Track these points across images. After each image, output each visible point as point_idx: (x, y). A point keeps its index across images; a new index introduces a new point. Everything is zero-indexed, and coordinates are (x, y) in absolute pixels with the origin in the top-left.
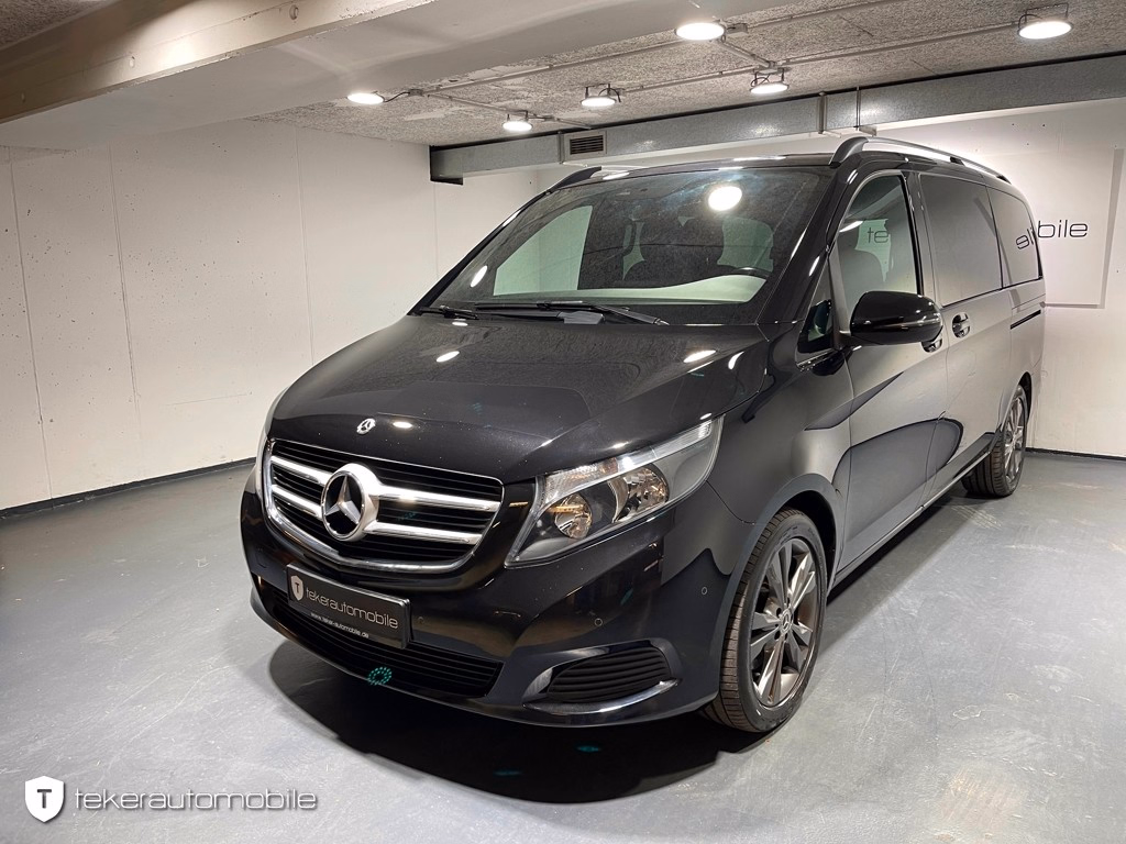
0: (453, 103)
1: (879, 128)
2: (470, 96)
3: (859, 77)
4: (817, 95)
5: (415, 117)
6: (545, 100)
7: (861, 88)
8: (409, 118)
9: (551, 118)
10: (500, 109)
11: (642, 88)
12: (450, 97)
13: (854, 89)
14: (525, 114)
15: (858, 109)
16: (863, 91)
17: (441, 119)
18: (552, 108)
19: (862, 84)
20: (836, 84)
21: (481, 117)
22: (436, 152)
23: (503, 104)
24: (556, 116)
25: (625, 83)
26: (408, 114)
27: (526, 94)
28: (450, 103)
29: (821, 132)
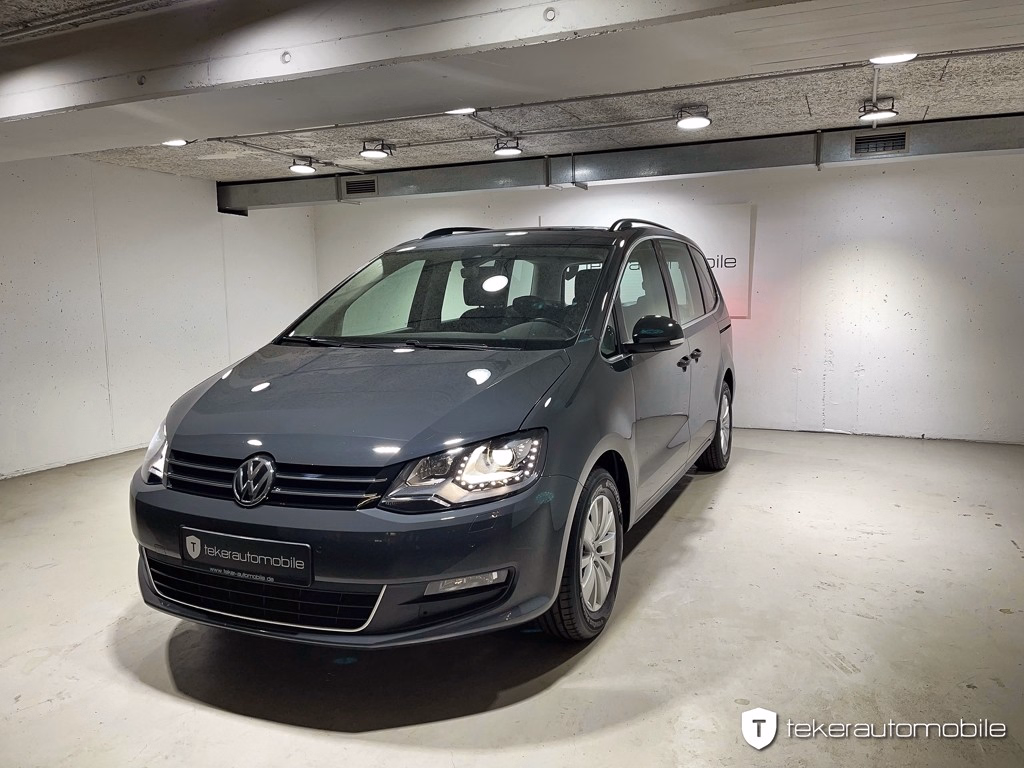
0: (247, 148)
1: (589, 184)
2: (263, 144)
3: (573, 146)
4: (542, 157)
5: (208, 157)
6: (328, 150)
7: (575, 154)
8: (203, 158)
9: (331, 164)
10: (288, 155)
11: (409, 145)
12: (245, 144)
13: (569, 155)
14: (309, 160)
15: (574, 170)
16: (576, 157)
17: (233, 160)
18: (333, 156)
19: (576, 151)
20: (556, 150)
21: (270, 160)
22: (223, 187)
23: (291, 151)
24: (336, 162)
25: (396, 140)
26: (203, 154)
27: (312, 144)
28: (244, 147)
29: (547, 185)
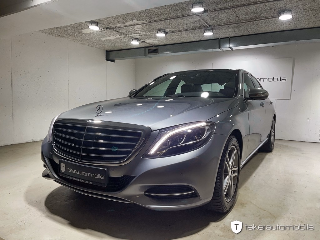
2: (123, 32)
3: (231, 33)
4: (218, 39)
6: (144, 35)
7: (230, 37)
10: (131, 38)
11: (173, 32)
12: (118, 32)
13: (228, 38)
14: (138, 39)
15: (230, 43)
17: (112, 40)
18: (146, 38)
19: (231, 36)
20: (224, 35)
21: (124, 40)
23: (132, 35)
24: (146, 41)
25: (168, 30)
26: (103, 37)
27: (140, 32)
29: (220, 49)
